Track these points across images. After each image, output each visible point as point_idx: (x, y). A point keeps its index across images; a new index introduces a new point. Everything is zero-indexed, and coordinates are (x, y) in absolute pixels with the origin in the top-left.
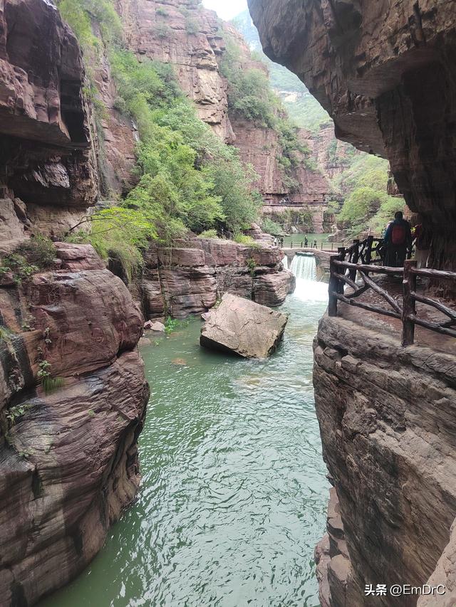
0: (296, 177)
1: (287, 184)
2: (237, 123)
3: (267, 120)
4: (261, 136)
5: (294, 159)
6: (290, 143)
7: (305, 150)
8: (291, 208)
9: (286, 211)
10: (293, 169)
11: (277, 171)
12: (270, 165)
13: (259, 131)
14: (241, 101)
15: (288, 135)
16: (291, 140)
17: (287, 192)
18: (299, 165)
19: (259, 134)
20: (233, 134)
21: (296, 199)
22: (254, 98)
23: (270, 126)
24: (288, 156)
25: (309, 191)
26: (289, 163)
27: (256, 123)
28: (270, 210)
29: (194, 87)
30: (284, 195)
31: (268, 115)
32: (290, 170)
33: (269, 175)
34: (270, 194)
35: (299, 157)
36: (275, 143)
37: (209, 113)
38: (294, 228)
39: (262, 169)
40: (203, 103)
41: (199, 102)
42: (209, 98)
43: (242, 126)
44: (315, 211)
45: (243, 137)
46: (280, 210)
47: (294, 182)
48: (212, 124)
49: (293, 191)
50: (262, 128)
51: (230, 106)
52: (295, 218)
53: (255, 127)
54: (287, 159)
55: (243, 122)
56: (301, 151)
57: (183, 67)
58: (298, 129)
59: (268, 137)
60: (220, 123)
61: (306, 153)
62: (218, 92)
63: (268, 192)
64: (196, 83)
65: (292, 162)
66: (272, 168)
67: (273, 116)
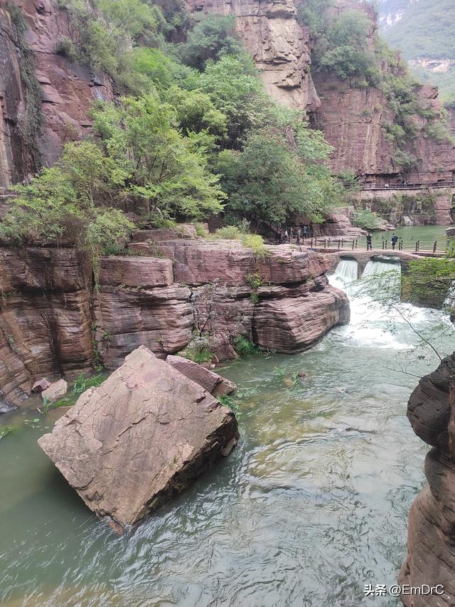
0: (413, 151)
1: (398, 160)
2: (326, 85)
3: (368, 76)
4: (359, 98)
5: (411, 126)
6: (406, 106)
7: (428, 113)
8: (404, 193)
9: (395, 196)
10: (408, 139)
11: (382, 143)
12: (371, 135)
13: (357, 93)
14: (328, 54)
15: (404, 97)
16: (408, 102)
17: (397, 171)
18: (418, 134)
19: (357, 96)
20: (317, 98)
21: (413, 179)
22: (348, 48)
23: (372, 85)
24: (402, 124)
25: (431, 168)
26: (401, 132)
27: (353, 82)
28: (371, 195)
29: (264, 43)
30: (394, 175)
31: (370, 69)
32: (403, 142)
33: (370, 149)
34: (372, 175)
35: (418, 123)
36: (379, 106)
37: (283, 75)
38: (407, 219)
39: (360, 142)
40: (277, 62)
41: (271, 62)
42: (282, 55)
43: (333, 89)
44: (440, 195)
45: (335, 103)
46: (386, 195)
47: (407, 157)
48: (288, 89)
49: (408, 170)
50: (361, 88)
51: (315, 63)
52: (408, 205)
53: (351, 87)
54: (400, 128)
55: (335, 83)
56: (422, 116)
57: (250, 19)
58: (418, 87)
59: (370, 100)
60: (300, 87)
61: (430, 118)
62: (295, 46)
63: (368, 172)
64: (266, 38)
65: (408, 131)
66: (375, 139)
67: (378, 70)
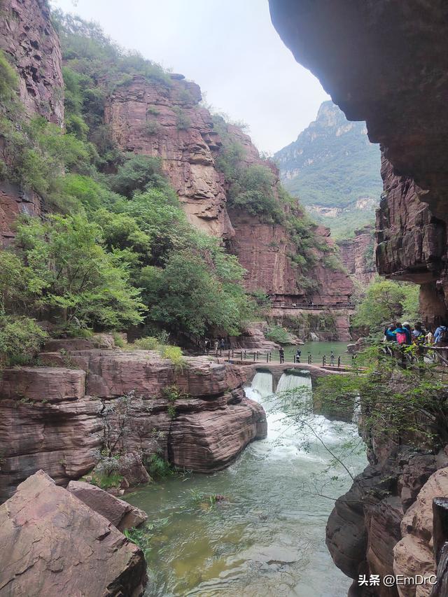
0: (314, 277)
1: (303, 284)
2: (240, 219)
3: (274, 215)
4: (267, 231)
5: (311, 257)
6: (306, 240)
7: (324, 248)
8: (309, 312)
9: (302, 315)
10: (309, 267)
11: (288, 269)
12: (279, 261)
13: (265, 227)
14: (241, 195)
15: (304, 234)
16: (307, 237)
17: (302, 293)
18: (317, 264)
19: (266, 230)
20: (232, 229)
21: (316, 301)
22: (256, 192)
23: (277, 222)
24: (304, 254)
25: (330, 292)
26: (303, 261)
27: (262, 218)
28: (281, 313)
29: (186, 182)
30: (299, 297)
31: (275, 210)
32: (305, 269)
33: (278, 274)
34: (281, 295)
35: (317, 255)
36: (284, 239)
37: (203, 208)
38: (314, 335)
39: (269, 267)
40: (197, 197)
41: (192, 197)
42: (202, 193)
43: (245, 222)
44: (339, 315)
45: (247, 234)
46: (294, 313)
47: (310, 282)
48: (207, 219)
49: (311, 292)
50: (268, 224)
51: (230, 201)
52: (314, 322)
53: (261, 222)
54: (302, 257)
55: (247, 218)
56: (319, 249)
57: (174, 163)
58: (314, 227)
59: (276, 233)
60: (217, 219)
61: (326, 252)
62: (213, 186)
63: (277, 293)
64: (188, 178)
65: (309, 261)
66: (282, 265)
67: (282, 212)
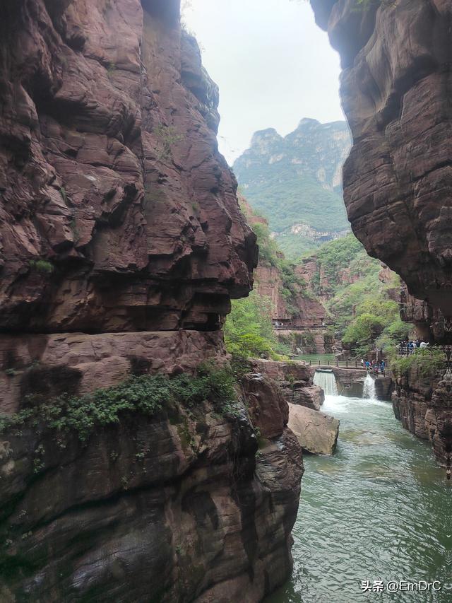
0: (297, 305)
1: (290, 310)
3: (270, 260)
4: (266, 272)
5: (294, 290)
6: (289, 277)
7: (302, 282)
8: (295, 332)
9: (291, 334)
10: (293, 298)
11: (280, 300)
12: (274, 295)
13: (265, 269)
15: (285, 270)
16: (289, 275)
17: (290, 318)
18: (298, 295)
21: (298, 324)
23: (273, 265)
24: (288, 288)
25: (309, 317)
26: (290, 294)
28: (277, 333)
30: (288, 320)
31: (270, 256)
32: (291, 299)
33: (274, 304)
34: (276, 320)
35: (298, 288)
36: (277, 277)
38: (299, 350)
44: (316, 334)
47: (296, 310)
49: (295, 317)
50: (267, 266)
52: (299, 340)
53: (263, 266)
54: (288, 291)
56: (299, 284)
58: (294, 266)
59: (272, 273)
61: (303, 285)
63: (274, 318)
65: (292, 293)
66: (276, 297)
67: (274, 257)
